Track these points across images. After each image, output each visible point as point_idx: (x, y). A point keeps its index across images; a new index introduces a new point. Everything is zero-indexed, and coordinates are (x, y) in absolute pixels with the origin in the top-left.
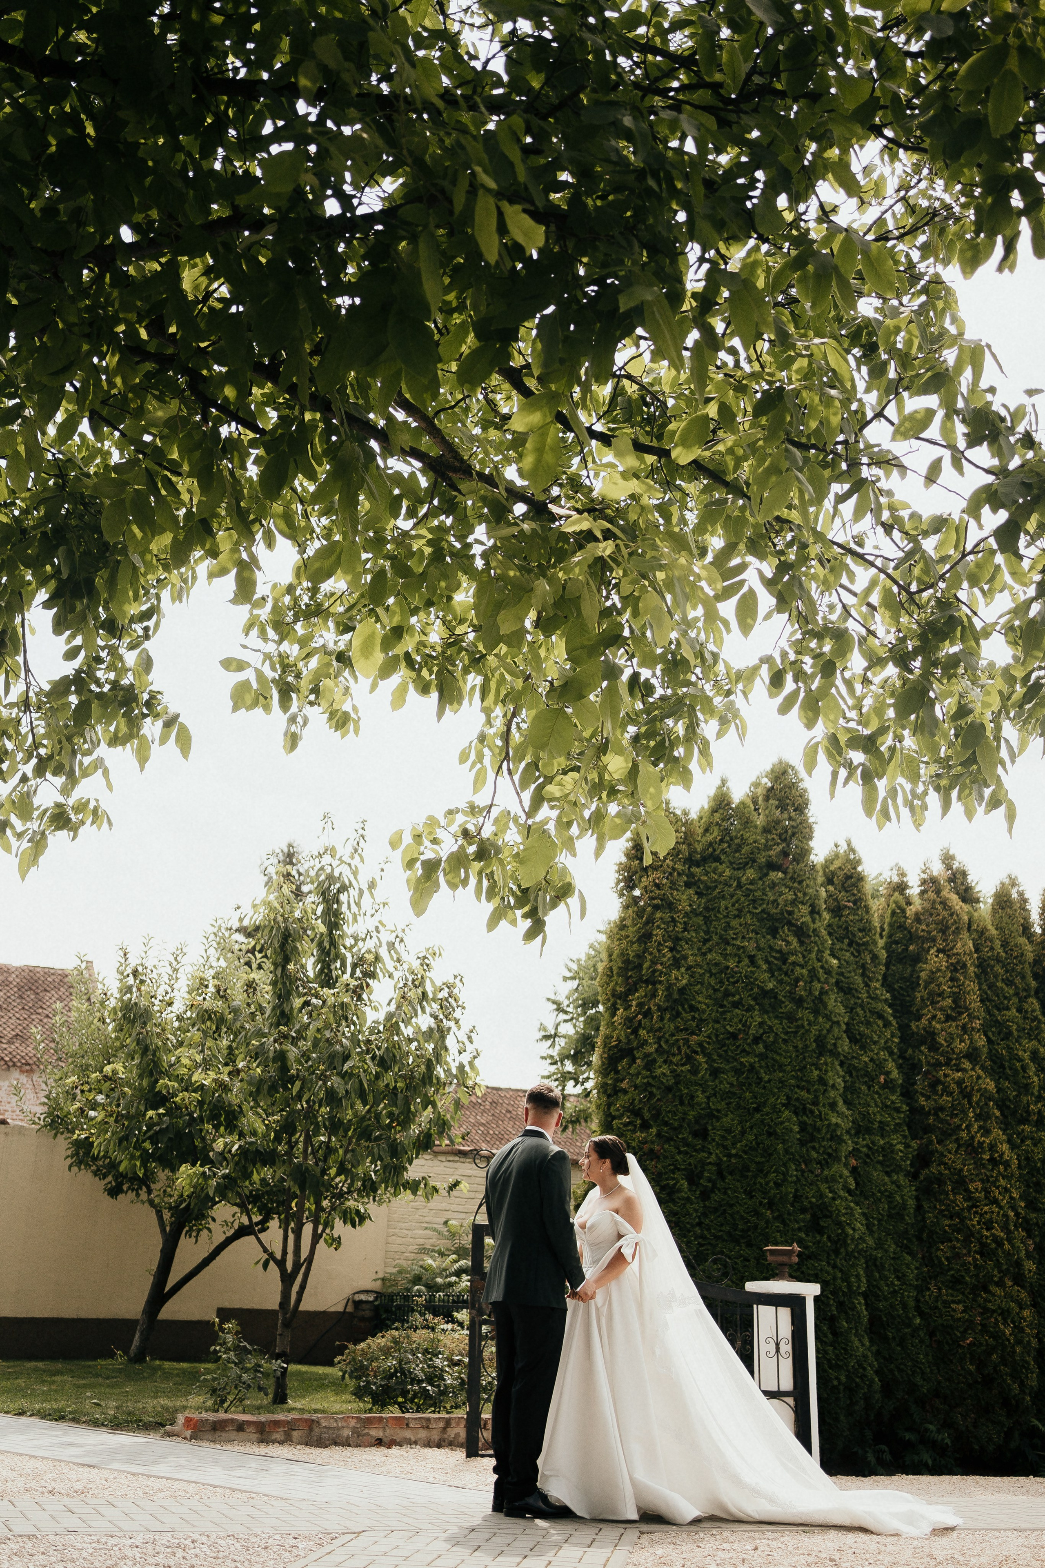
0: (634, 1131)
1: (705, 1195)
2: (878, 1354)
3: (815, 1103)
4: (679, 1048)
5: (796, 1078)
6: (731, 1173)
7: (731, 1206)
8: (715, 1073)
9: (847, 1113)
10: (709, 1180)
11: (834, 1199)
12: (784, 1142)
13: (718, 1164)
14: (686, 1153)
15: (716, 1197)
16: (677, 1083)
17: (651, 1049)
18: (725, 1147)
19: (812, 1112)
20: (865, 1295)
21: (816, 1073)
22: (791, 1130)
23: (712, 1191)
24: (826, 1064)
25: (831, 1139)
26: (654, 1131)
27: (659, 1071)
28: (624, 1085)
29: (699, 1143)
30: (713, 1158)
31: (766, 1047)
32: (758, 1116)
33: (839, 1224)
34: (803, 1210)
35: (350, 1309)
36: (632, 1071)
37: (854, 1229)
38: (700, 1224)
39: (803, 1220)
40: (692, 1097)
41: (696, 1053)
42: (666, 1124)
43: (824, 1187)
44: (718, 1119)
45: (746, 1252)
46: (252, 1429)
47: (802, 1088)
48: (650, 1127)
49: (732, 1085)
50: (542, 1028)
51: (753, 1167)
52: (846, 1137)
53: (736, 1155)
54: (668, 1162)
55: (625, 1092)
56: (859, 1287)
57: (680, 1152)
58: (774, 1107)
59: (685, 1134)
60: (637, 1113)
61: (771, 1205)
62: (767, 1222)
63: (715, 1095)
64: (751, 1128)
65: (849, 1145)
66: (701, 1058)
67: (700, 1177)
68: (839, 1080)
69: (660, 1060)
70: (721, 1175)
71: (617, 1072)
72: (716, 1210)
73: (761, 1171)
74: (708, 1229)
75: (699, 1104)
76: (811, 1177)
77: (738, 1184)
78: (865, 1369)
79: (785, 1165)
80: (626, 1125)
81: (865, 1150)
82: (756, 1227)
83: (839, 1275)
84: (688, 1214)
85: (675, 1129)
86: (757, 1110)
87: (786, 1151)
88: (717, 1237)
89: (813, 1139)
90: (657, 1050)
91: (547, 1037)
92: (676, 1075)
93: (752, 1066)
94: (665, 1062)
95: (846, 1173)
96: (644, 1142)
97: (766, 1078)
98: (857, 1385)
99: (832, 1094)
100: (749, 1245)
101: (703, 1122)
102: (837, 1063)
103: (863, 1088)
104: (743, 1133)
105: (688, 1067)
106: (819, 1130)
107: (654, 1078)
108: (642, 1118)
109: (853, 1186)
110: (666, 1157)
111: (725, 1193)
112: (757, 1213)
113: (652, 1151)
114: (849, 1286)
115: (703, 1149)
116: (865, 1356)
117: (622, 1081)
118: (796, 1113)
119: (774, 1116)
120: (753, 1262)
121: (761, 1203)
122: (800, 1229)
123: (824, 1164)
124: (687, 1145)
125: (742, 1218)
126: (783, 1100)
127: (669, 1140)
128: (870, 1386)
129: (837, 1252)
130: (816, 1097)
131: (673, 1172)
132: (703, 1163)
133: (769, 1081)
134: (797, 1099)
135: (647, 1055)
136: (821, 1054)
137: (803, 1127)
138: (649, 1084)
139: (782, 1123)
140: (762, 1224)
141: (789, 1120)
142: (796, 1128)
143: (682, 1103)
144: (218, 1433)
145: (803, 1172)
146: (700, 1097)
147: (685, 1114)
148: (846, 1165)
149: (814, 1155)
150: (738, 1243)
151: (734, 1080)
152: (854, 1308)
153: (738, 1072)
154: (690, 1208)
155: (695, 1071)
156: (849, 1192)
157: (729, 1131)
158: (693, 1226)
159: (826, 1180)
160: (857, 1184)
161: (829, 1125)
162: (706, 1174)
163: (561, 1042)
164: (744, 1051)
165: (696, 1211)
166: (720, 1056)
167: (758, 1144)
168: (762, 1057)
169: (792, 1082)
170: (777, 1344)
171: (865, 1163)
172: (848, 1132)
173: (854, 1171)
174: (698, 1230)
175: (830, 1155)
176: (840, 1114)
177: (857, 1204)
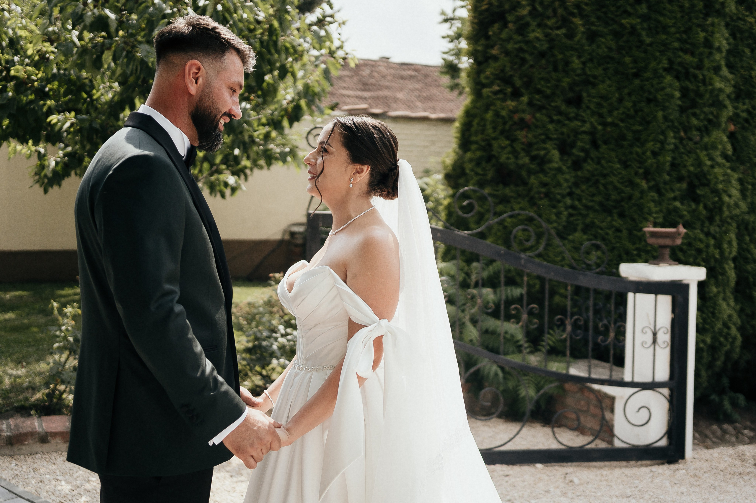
0: (504, 100)
1: (577, 165)
2: (741, 312)
3: (700, 67)
4: (555, 11)
5: (679, 40)
6: (606, 143)
7: (605, 176)
8: (592, 36)
9: (731, 76)
10: (583, 150)
11: (712, 167)
12: (664, 109)
13: (592, 133)
14: (559, 122)
15: (589, 166)
16: (551, 48)
17: (525, 12)
18: (601, 116)
19: (695, 77)
20: (734, 260)
21: (702, 35)
22: (672, 96)
23: (585, 160)
24: (713, 25)
25: (712, 105)
26: (525, 99)
27: (532, 35)
28: (495, 52)
29: (572, 111)
30: (587, 127)
31: (649, 7)
32: (637, 82)
33: (716, 192)
34: (680, 179)
35: (287, 237)
36: (503, 36)
37: (730, 196)
38: (570, 194)
39: (680, 190)
40: (567, 63)
41: (573, 15)
42: (539, 92)
43: (703, 154)
44: (594, 85)
45: (618, 222)
46: (58, 440)
47: (685, 52)
48: (521, 95)
49: (610, 49)
50: (443, 13)
51: (630, 136)
52: (727, 102)
53: (613, 124)
54: (540, 131)
55: (495, 58)
56: (730, 253)
57: (552, 121)
58: (655, 71)
59: (559, 103)
60: (507, 81)
61: (647, 175)
62: (642, 192)
63: (591, 60)
64: (630, 94)
65: (730, 111)
66: (578, 21)
67: (573, 145)
68: (724, 42)
69: (534, 24)
70: (595, 144)
71: (488, 38)
72: (588, 180)
73: (638, 139)
74: (579, 200)
75: (574, 70)
76: (691, 144)
77: (613, 154)
78: (729, 328)
79: (663, 133)
80: (496, 93)
81: (744, 115)
82: (630, 198)
83: (712, 242)
84: (559, 185)
85: (547, 97)
86: (636, 75)
87: (665, 118)
88: (587, 208)
89: (694, 104)
90: (530, 13)
91: (446, 21)
92: (551, 40)
93: (633, 27)
94: (539, 25)
95: (725, 139)
96: (515, 111)
97: (648, 40)
98: (721, 343)
99: (717, 56)
100: (622, 215)
101: (577, 89)
102: (723, 24)
103: (747, 51)
104: (621, 100)
105: (563, 31)
106: (701, 96)
107: (527, 42)
108: (513, 85)
109: (730, 152)
110: (537, 127)
111: (599, 163)
112: (632, 184)
113: (522, 120)
114: (722, 253)
115: (577, 117)
116: (730, 316)
117: (492, 47)
118: (677, 78)
119: (655, 82)
120: (625, 233)
121: (636, 174)
122: (675, 199)
123: (705, 130)
124: (560, 113)
125: (615, 188)
126: (665, 64)
127: (540, 108)
128: (732, 343)
129: (711, 219)
130: (701, 61)
131: (544, 142)
132: (576, 132)
133: (651, 45)
134: (681, 64)
135: (519, 18)
136: (707, 15)
137: (685, 92)
138: (521, 50)
139: (663, 89)
140: (637, 194)
141: (671, 86)
142: (677, 94)
143: (556, 69)
144: (16, 448)
145: (681, 139)
146: (576, 63)
147: (559, 80)
148: (724, 131)
149: (695, 121)
150: (610, 213)
151: (613, 45)
152: (724, 273)
153: (617, 35)
154: (560, 178)
155: (570, 36)
156: (726, 157)
157: (604, 98)
158: (563, 196)
159: (706, 148)
160: (735, 149)
161: (712, 91)
162: (579, 144)
163: (458, 24)
164: (626, 12)
165: (567, 181)
166: (598, 18)
167: (636, 112)
168: (645, 18)
169: (676, 45)
170: (655, 334)
171: (743, 128)
172: (729, 96)
173: (732, 136)
174: (568, 201)
175: (710, 121)
176: (725, 79)
177: (733, 169)
